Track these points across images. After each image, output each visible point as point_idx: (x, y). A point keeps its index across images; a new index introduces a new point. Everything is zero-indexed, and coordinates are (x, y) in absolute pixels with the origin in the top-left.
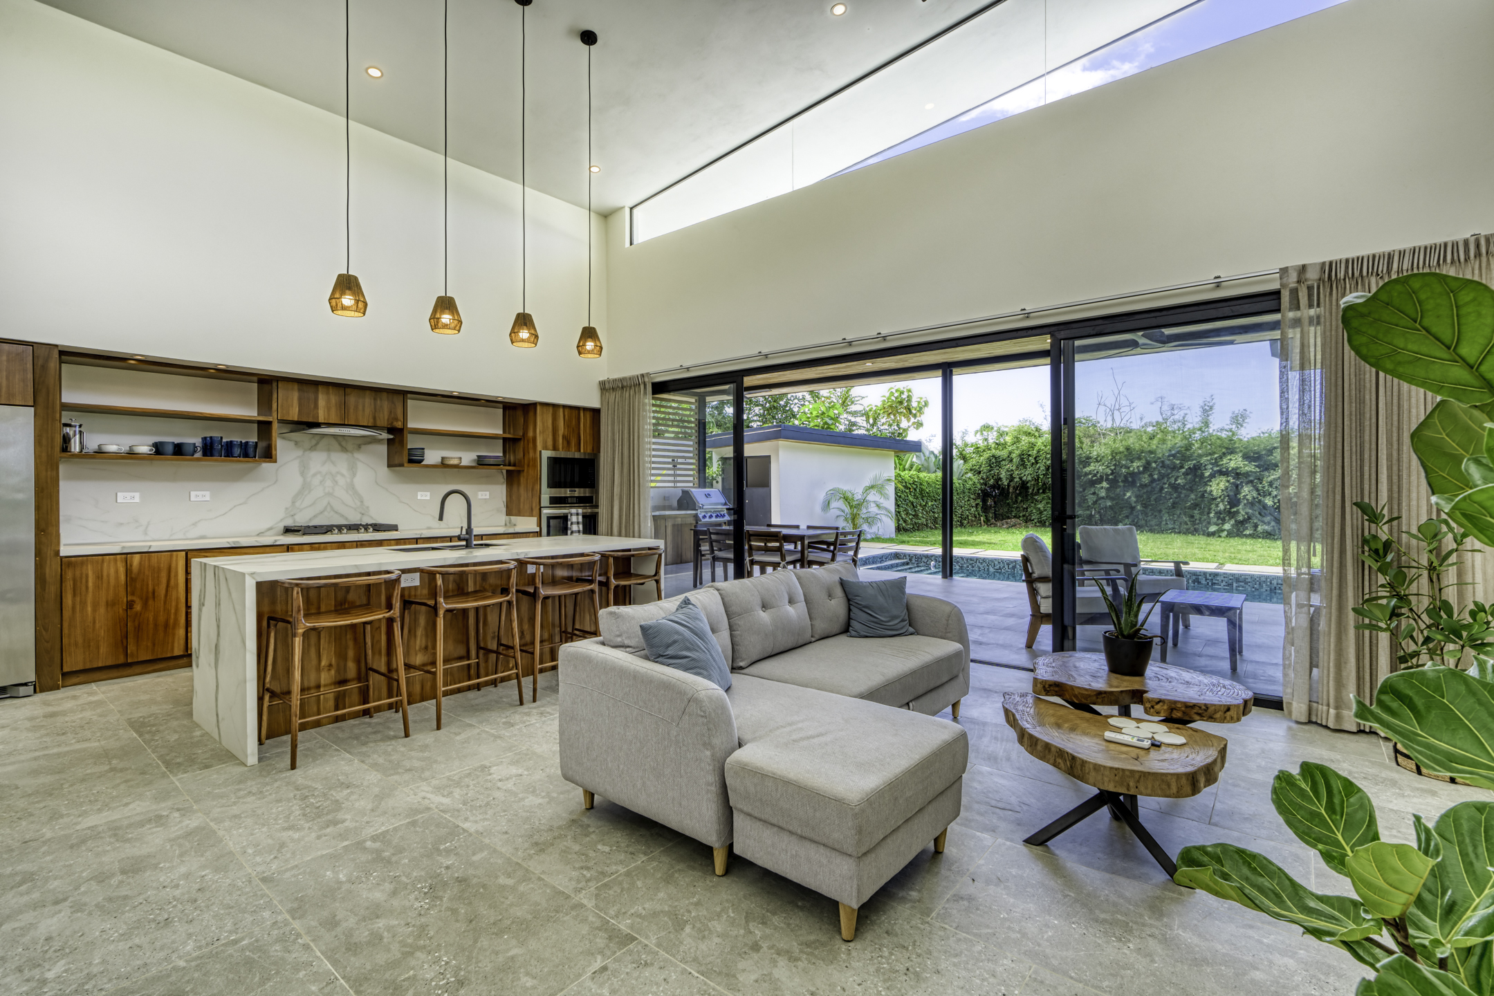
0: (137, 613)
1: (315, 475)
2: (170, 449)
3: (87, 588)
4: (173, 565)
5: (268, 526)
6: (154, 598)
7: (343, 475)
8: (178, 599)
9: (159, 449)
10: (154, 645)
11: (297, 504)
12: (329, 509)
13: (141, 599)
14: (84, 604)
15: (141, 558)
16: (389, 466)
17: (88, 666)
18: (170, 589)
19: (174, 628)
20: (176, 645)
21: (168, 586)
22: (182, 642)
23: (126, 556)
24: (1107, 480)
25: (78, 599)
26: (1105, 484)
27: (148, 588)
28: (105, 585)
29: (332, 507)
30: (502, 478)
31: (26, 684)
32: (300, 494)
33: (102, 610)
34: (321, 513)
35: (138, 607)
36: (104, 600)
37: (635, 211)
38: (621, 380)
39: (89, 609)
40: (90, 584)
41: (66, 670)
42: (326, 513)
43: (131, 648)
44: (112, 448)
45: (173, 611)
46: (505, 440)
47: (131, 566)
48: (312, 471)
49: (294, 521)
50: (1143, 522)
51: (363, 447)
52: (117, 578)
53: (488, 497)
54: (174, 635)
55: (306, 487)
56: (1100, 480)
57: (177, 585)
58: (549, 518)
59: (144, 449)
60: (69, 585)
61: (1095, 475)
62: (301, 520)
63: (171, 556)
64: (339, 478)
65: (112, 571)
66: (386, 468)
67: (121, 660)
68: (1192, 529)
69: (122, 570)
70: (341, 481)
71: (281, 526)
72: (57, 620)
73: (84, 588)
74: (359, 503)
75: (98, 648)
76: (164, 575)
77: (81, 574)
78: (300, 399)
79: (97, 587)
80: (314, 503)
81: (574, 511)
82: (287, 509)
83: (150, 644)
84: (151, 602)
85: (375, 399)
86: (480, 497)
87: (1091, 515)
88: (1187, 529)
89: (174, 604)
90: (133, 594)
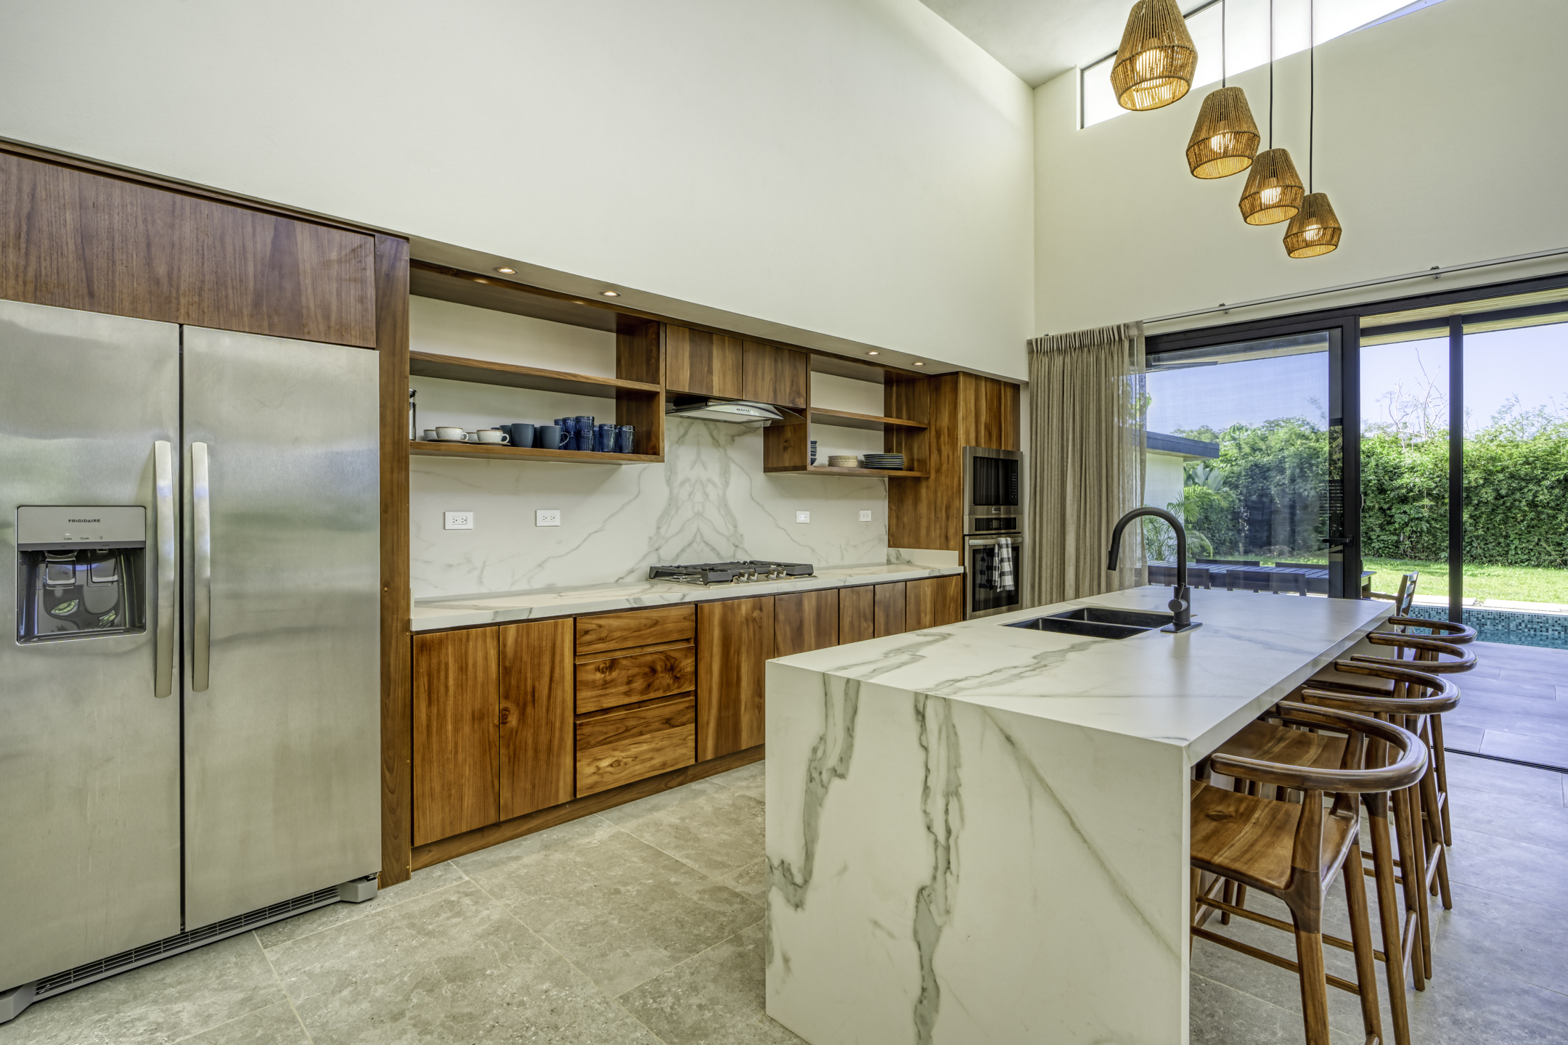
0: (512, 729)
1: (683, 483)
2: (529, 436)
3: (447, 688)
4: (558, 643)
5: (629, 567)
6: (534, 701)
7: (714, 485)
8: (564, 701)
9: (513, 435)
10: (534, 787)
11: (663, 531)
12: (698, 539)
13: (518, 705)
14: (441, 717)
15: (518, 629)
16: (767, 469)
17: (448, 834)
18: (554, 685)
19: (559, 755)
20: (561, 784)
21: (551, 680)
22: (569, 779)
23: (498, 627)
24: (1429, 495)
25: (435, 710)
26: (1426, 502)
27: (526, 686)
28: (470, 682)
29: (702, 535)
30: (883, 490)
31: (366, 878)
32: (665, 515)
33: (467, 729)
34: (690, 544)
35: (513, 720)
36: (470, 709)
37: (1087, 74)
38: (1083, 335)
39: (450, 727)
40: (451, 682)
41: (419, 842)
42: (695, 545)
43: (505, 795)
44: (455, 434)
45: (558, 725)
46: (888, 429)
47: (505, 645)
48: (680, 478)
49: (659, 559)
50: (1480, 551)
51: (737, 439)
52: (486, 668)
53: (869, 519)
54: (559, 766)
55: (672, 504)
56: (1420, 496)
57: (563, 677)
58: (975, 552)
59: (496, 437)
60: (422, 683)
61: (1411, 490)
62: (668, 558)
63: (556, 625)
64: (710, 488)
65: (480, 655)
66: (762, 474)
67: (492, 819)
68: (1559, 560)
69: (493, 653)
70: (713, 493)
71: (645, 567)
72: (407, 752)
73: (442, 690)
74: (732, 529)
75: (461, 798)
76: (546, 659)
77: (439, 663)
78: (692, 356)
79: (461, 686)
80: (681, 530)
81: (1003, 540)
82: (650, 538)
83: (528, 786)
84: (529, 710)
85: (776, 361)
86: (862, 519)
87: (1398, 542)
88: (1551, 562)
89: (558, 711)
90: (507, 697)
